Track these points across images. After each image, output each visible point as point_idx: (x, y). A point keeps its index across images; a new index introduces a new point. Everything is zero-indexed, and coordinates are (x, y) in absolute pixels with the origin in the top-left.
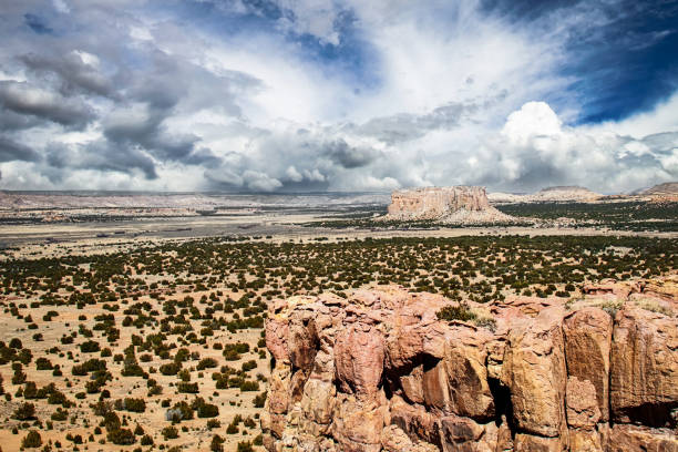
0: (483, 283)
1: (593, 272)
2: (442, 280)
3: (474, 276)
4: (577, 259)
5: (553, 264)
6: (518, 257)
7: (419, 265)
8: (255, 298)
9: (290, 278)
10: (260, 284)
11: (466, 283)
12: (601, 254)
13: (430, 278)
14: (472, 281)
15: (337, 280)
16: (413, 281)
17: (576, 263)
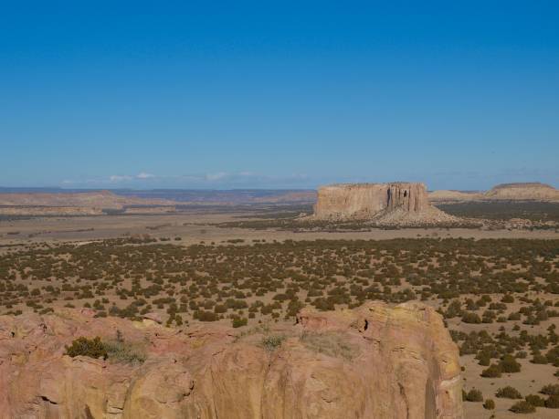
0: (407, 292)
1: (540, 281)
2: (360, 288)
3: (398, 283)
4: (525, 266)
5: (495, 271)
6: (454, 263)
7: (338, 271)
9: (190, 283)
10: (154, 291)
11: (387, 291)
13: (347, 286)
14: (394, 290)
15: (241, 287)
16: (329, 288)
17: (525, 270)
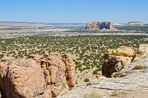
0: (103, 47)
1: (135, 45)
2: (93, 47)
3: (102, 45)
4: (132, 41)
5: (125, 43)
6: (116, 41)
7: (89, 42)
8: (43, 51)
9: (54, 45)
10: (46, 47)
11: (99, 47)
12: (140, 40)
13: (90, 46)
14: (101, 47)
15: (66, 46)
16: (86, 47)
17: (132, 43)
